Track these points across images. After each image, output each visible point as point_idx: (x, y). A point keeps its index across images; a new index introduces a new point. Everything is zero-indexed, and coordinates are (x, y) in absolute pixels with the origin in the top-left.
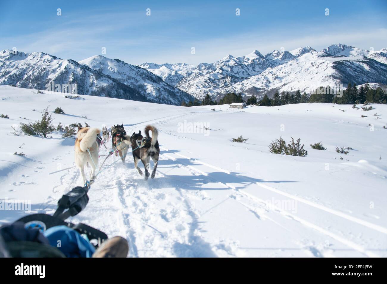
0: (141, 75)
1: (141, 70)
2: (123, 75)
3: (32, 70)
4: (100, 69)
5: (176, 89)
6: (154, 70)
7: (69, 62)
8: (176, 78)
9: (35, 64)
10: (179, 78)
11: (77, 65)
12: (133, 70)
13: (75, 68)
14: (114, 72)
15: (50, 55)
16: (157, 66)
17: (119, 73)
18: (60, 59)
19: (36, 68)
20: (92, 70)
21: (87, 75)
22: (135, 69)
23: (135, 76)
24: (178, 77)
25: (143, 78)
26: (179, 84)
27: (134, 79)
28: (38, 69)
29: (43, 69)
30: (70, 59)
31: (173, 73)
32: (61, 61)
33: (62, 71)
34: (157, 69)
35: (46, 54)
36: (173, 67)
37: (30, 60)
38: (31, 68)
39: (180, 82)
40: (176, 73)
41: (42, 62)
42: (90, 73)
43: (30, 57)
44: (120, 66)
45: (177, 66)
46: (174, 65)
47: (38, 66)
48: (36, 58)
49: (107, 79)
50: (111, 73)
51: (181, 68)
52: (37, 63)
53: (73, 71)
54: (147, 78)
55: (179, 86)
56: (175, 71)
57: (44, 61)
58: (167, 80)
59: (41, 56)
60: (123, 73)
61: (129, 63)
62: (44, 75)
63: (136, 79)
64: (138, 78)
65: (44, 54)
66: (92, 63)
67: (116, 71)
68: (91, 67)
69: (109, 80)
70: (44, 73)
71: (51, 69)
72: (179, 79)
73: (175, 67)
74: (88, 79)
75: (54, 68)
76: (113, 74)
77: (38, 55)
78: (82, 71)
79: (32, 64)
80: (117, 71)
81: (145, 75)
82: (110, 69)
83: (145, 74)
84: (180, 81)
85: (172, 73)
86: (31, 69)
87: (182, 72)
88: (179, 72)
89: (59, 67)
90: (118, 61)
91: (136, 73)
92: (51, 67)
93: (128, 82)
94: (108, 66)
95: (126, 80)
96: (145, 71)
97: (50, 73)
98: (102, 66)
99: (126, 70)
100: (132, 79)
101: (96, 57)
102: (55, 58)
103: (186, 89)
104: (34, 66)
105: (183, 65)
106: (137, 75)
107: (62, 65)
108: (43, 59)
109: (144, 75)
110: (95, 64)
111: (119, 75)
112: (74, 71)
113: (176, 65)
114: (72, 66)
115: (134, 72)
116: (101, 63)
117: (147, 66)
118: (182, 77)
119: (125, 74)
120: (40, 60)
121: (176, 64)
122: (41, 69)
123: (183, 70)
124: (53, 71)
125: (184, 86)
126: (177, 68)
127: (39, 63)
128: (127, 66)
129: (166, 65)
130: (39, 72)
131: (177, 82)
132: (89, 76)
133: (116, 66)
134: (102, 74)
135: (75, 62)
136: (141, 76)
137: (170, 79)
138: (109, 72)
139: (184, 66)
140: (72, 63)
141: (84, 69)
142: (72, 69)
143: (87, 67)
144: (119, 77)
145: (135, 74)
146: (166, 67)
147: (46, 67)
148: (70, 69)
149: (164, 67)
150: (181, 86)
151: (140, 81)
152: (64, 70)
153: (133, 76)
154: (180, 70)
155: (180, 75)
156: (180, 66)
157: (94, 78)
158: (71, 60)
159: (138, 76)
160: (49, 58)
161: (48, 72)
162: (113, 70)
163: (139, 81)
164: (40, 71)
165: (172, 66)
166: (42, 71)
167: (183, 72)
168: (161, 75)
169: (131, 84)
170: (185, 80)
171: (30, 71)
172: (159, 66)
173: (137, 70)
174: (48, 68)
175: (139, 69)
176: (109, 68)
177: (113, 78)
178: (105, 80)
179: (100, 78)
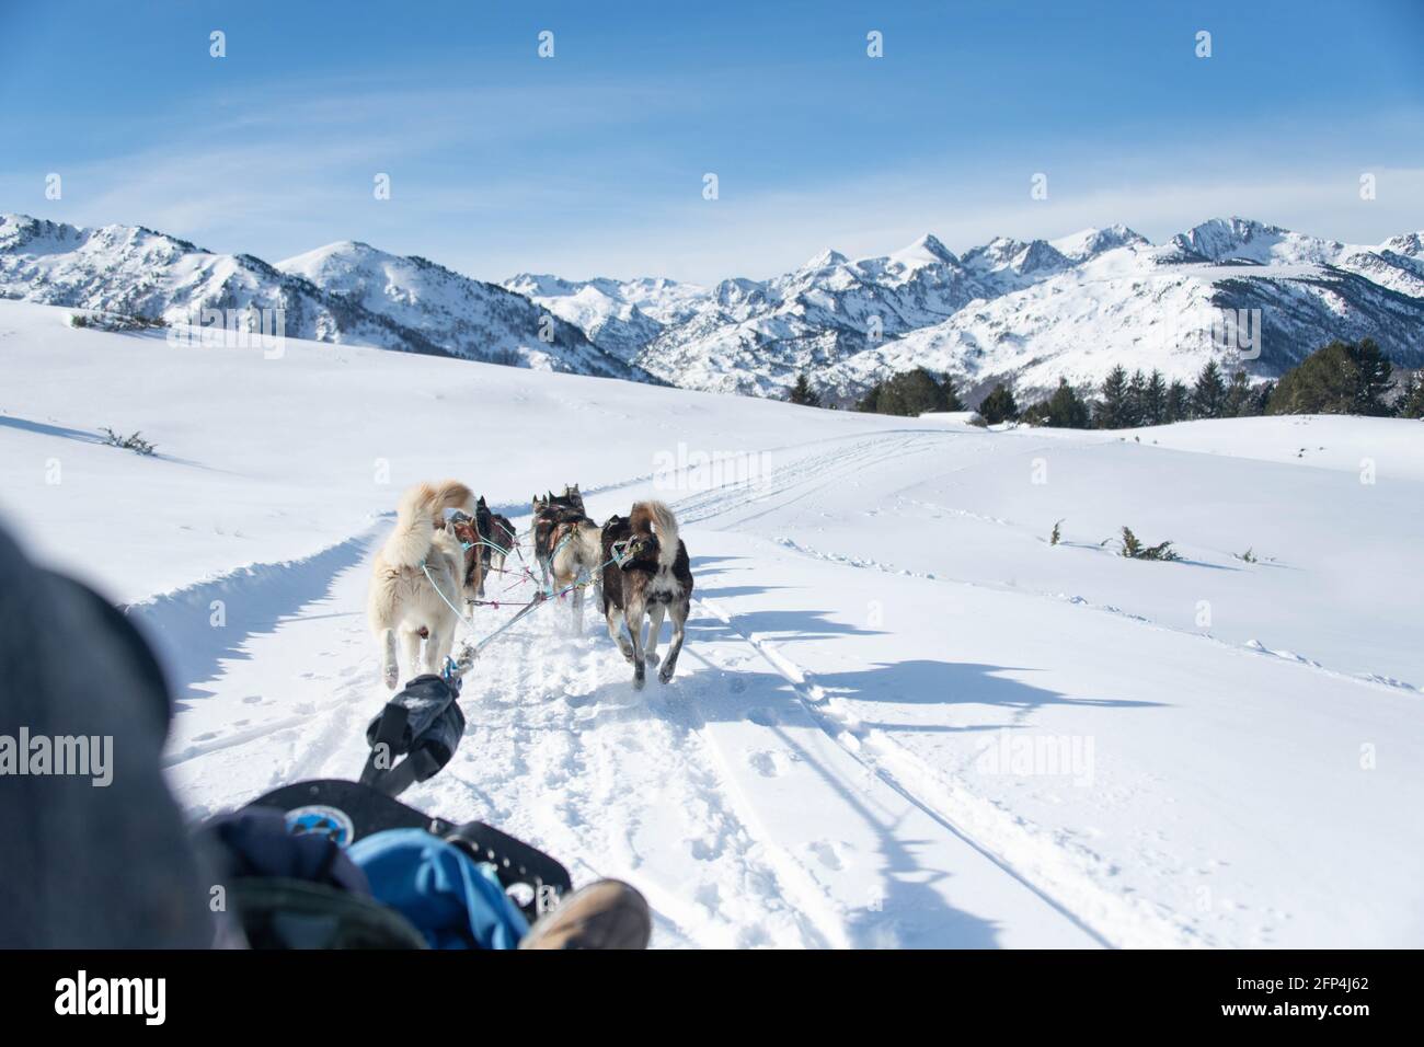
0: (509, 316)
1: (509, 298)
2: (442, 318)
3: (102, 290)
4: (357, 292)
5: (634, 370)
6: (554, 302)
7: (241, 265)
8: (634, 331)
9: (112, 270)
10: (646, 331)
11: (268, 277)
12: (479, 298)
13: (261, 287)
14: (406, 303)
15: (169, 237)
16: (564, 287)
17: (425, 307)
18: (205, 251)
19: (115, 283)
20: (324, 295)
21: (305, 311)
22: (484, 294)
23: (484, 321)
24: (641, 327)
25: (513, 329)
26: (645, 354)
27: (479, 332)
28: (122, 286)
29: (141, 288)
30: (245, 252)
31: (625, 314)
32: (209, 261)
33: (214, 298)
34: (564, 298)
35: (156, 233)
36: (624, 290)
37: (93, 252)
38: (97, 282)
39: (650, 347)
40: (635, 312)
41: (140, 260)
42: (319, 307)
43: (94, 244)
44: (429, 284)
45: (638, 286)
46: (626, 285)
47: (124, 277)
48: (116, 248)
49: (379, 329)
50: (396, 309)
51: (655, 295)
52: (120, 264)
53: (254, 297)
54: (530, 328)
55: (645, 360)
56: (631, 307)
57: (147, 260)
58: (602, 338)
59: (134, 240)
60: (440, 310)
61: (464, 272)
62: (143, 309)
63: (487, 331)
64: (496, 327)
65: (148, 231)
66: (326, 269)
67: (413, 300)
68: (320, 284)
69: (388, 331)
70: (147, 302)
71: (171, 290)
72: (647, 336)
73: (632, 291)
74: (307, 327)
75: (181, 284)
76: (404, 310)
77: (125, 236)
78: (286, 298)
79: (100, 270)
80: (419, 300)
81: (523, 317)
82: (394, 292)
83: (522, 312)
84: (650, 342)
85: (619, 312)
86: (98, 288)
87: (657, 310)
88: (646, 311)
89: (202, 280)
90: (422, 264)
91: (488, 309)
92: (170, 283)
93: (458, 342)
94: (385, 281)
95: (449, 334)
96: (520, 303)
97: (167, 302)
98: (362, 281)
99: (451, 296)
100: (471, 332)
101: (340, 246)
102: (187, 247)
103: (671, 371)
104: (108, 275)
105: (660, 283)
106: (492, 318)
107: (212, 274)
108: (143, 251)
109: (518, 316)
110: (337, 274)
111: (426, 316)
112: (258, 296)
113: (634, 285)
114: (252, 280)
115: (481, 306)
116: (359, 271)
117: (528, 284)
118: (658, 327)
119: (447, 313)
120: (132, 255)
121: (634, 281)
122: (136, 287)
123: (661, 303)
124: (179, 295)
125: (664, 360)
126: (639, 295)
127: (129, 266)
128: (454, 283)
129: (600, 283)
130: (126, 299)
131: (639, 348)
132: (313, 318)
133: (416, 284)
134: (362, 312)
135: (264, 263)
136: (505, 320)
137: (613, 336)
138: (387, 304)
139: (664, 286)
140: (252, 269)
141: (296, 290)
142: (250, 290)
143: (308, 283)
144: (425, 324)
145: (486, 313)
146: (599, 289)
147: (154, 281)
148: (241, 288)
149: (591, 291)
150: (654, 362)
151: (503, 337)
152: (220, 294)
153: (477, 319)
154: (648, 303)
155: (649, 320)
156: (651, 290)
157: (333, 323)
158: (247, 256)
159: (495, 321)
160: (167, 248)
161: (160, 299)
162: (401, 297)
163: (499, 338)
164: (131, 295)
165: (622, 288)
166: (138, 294)
167: (660, 312)
168: (581, 318)
169: (468, 350)
170: (668, 341)
171: (92, 295)
172: (573, 285)
173: (493, 298)
174: (161, 285)
175: (500, 296)
176: (387, 288)
177: (403, 327)
178: (373, 332)
179: (354, 326)
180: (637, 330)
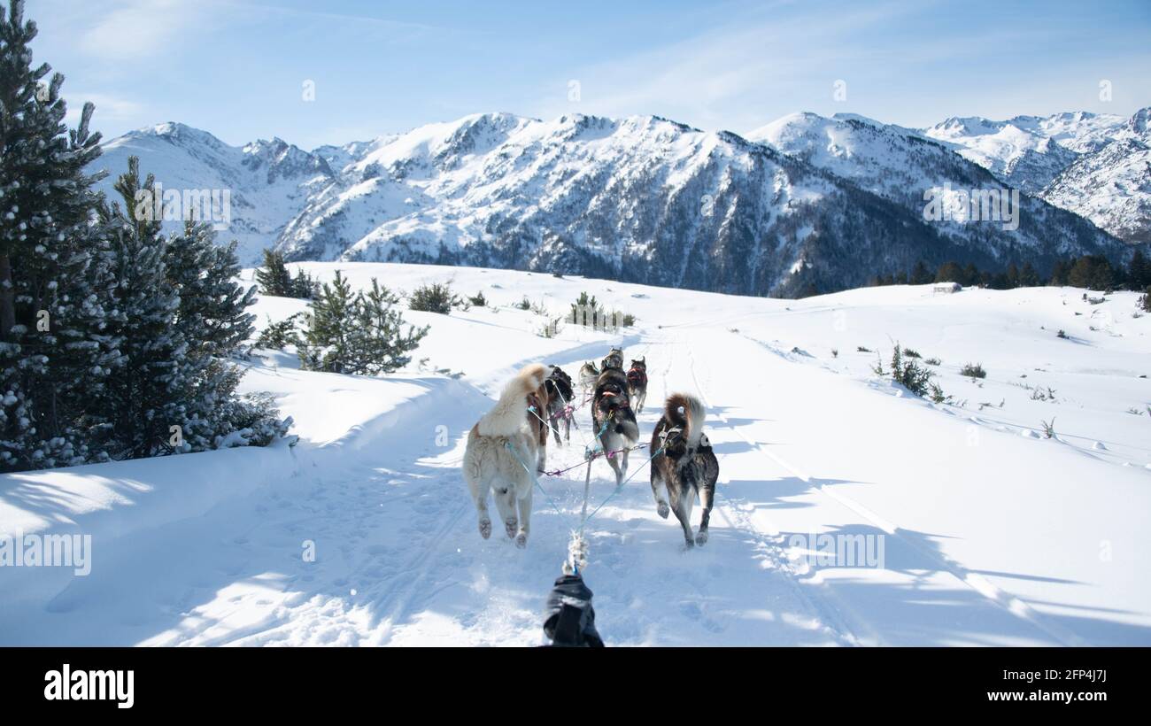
0: (925, 163)
1: (926, 147)
2: (871, 167)
3: (628, 163)
4: (806, 151)
5: (1033, 200)
6: (978, 141)
7: (721, 139)
8: (1050, 162)
9: (635, 148)
10: (1062, 161)
11: (740, 146)
12: (901, 149)
13: (735, 154)
14: (843, 157)
15: (672, 122)
16: (989, 127)
17: (858, 160)
18: (697, 130)
19: (637, 158)
20: (780, 158)
21: (766, 171)
22: (906, 146)
23: (905, 168)
24: (1057, 158)
25: (929, 173)
26: (1059, 181)
27: (901, 177)
28: (641, 160)
29: (654, 161)
30: (724, 130)
31: (1042, 147)
32: (700, 136)
33: (702, 165)
34: (987, 136)
35: (664, 119)
36: (1044, 125)
37: (623, 137)
38: (625, 158)
39: (1064, 175)
40: (1052, 144)
41: (653, 140)
42: (776, 167)
43: (622, 130)
44: (862, 141)
45: (1057, 121)
46: (1045, 120)
47: (642, 153)
48: (637, 132)
49: (820, 181)
50: (835, 163)
51: (1073, 127)
52: (640, 144)
53: (730, 162)
54: (943, 171)
55: (1057, 187)
56: (1048, 139)
57: (658, 140)
58: (1020, 169)
59: (649, 126)
60: (870, 162)
62: (655, 176)
63: (907, 175)
64: (915, 172)
65: (658, 118)
66: (783, 135)
67: (849, 155)
68: (779, 147)
69: (827, 182)
70: (658, 171)
71: (674, 161)
72: (1062, 164)
73: (1051, 126)
74: (767, 183)
75: (681, 156)
76: (842, 163)
77: (643, 124)
78: (753, 162)
79: (627, 149)
80: (853, 154)
81: (937, 162)
82: (834, 149)
83: (936, 159)
84: (1063, 171)
85: (1037, 145)
86: (626, 162)
87: (1073, 140)
88: (1063, 143)
89: (695, 152)
90: (856, 124)
91: (908, 157)
92: (673, 155)
93: (883, 186)
94: (827, 140)
95: (877, 180)
96: (936, 151)
97: (671, 170)
98: (810, 143)
99: (879, 149)
100: (894, 177)
101: (794, 116)
102: (684, 128)
103: (1082, 195)
104: (632, 153)
105: (1078, 117)
106: (911, 165)
107: (701, 147)
108: (655, 133)
109: (933, 162)
110: (791, 139)
111: (859, 167)
112: (733, 161)
113: (1053, 120)
114: (729, 150)
115: (903, 156)
116: (808, 135)
117: (956, 127)
118: (1073, 157)
119: (875, 163)
120: (648, 137)
121: (1054, 116)
122: (650, 160)
123: (1078, 135)
124: (679, 164)
125: (1076, 186)
126: (1058, 127)
127: (645, 146)
128: (882, 139)
129: (1021, 122)
130: (644, 170)
131: (1054, 175)
132: (772, 175)
133: (851, 141)
134: (808, 168)
135: (737, 136)
136: (922, 165)
137: (1030, 167)
138: (829, 159)
139: (1082, 118)
140: (729, 142)
141: (759, 155)
142: (728, 157)
143: (769, 148)
144: (858, 173)
145: (907, 162)
146: (1018, 127)
147: (662, 155)
148: (722, 156)
149: (1011, 130)
150: (1066, 188)
151: (920, 180)
152: (707, 162)
153: (900, 167)
154: (1066, 135)
155: (1065, 150)
156: (1069, 123)
157: (786, 178)
158: (726, 132)
159: (914, 168)
160: (671, 130)
161: (667, 167)
162: (840, 153)
163: (917, 180)
164: (648, 166)
165: (1042, 123)
166: (652, 165)
167: (1076, 143)
168: (1001, 153)
169: (892, 192)
170: (1080, 169)
171: (622, 167)
172: (996, 124)
173: (913, 149)
174: (667, 157)
175: (918, 147)
176: (829, 147)
177: (839, 177)
178: (816, 183)
179: (801, 180)
180: (1053, 160)
